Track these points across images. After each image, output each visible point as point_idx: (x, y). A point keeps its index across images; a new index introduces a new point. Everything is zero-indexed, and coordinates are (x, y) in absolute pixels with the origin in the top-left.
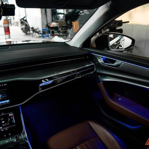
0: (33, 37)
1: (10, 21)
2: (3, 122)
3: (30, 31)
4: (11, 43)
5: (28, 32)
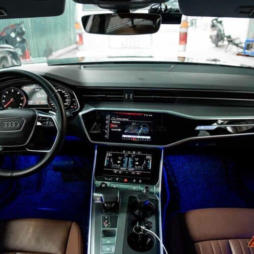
0: (226, 52)
1: (195, 22)
2: (137, 163)
3: (223, 42)
4: (184, 60)
5: (220, 43)
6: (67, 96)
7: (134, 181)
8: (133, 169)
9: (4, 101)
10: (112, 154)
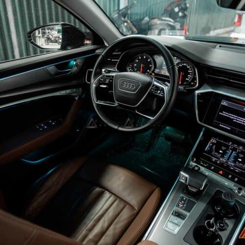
6: (191, 71)
7: (230, 176)
8: (233, 164)
9: (136, 65)
10: (217, 141)
